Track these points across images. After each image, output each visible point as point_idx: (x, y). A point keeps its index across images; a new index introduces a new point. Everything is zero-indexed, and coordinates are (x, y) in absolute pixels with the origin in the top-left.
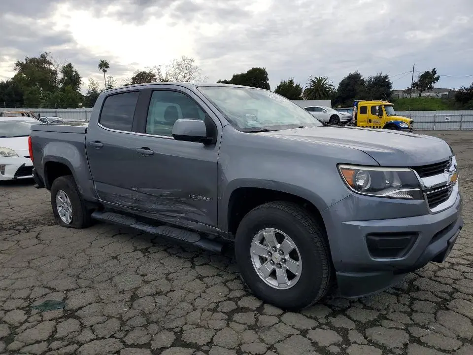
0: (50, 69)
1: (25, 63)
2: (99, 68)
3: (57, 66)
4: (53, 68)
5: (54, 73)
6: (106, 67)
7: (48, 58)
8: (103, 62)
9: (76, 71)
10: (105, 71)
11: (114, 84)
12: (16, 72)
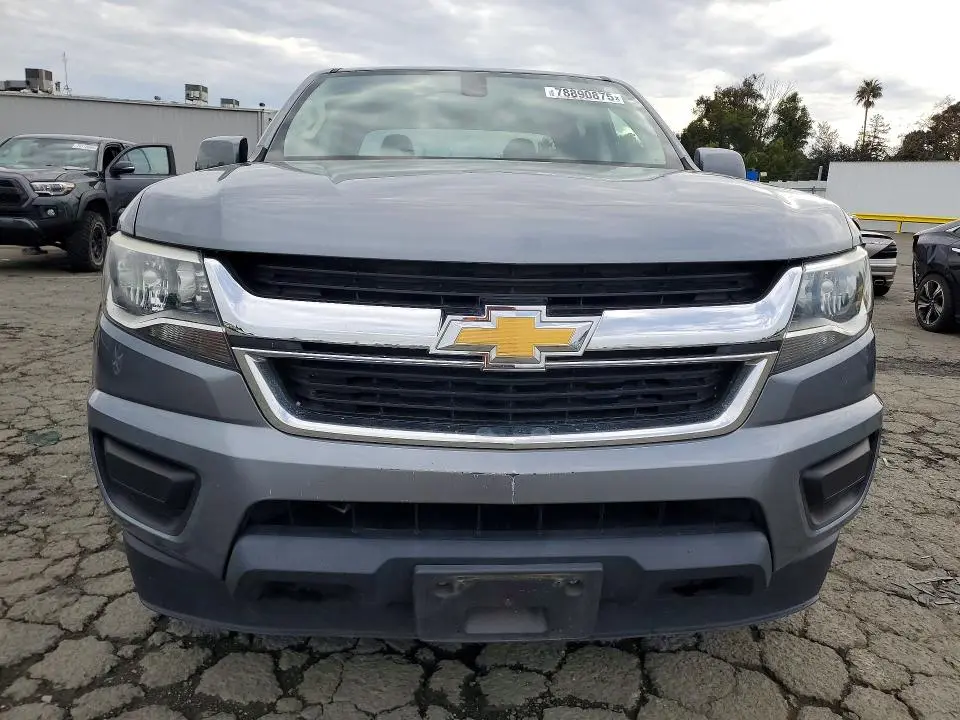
0: (755, 108)
1: (713, 98)
2: (858, 99)
3: (770, 100)
4: (761, 105)
5: (763, 115)
6: (874, 97)
7: (756, 87)
8: (868, 84)
9: (804, 110)
10: (868, 104)
11: (884, 132)
12: (696, 118)
